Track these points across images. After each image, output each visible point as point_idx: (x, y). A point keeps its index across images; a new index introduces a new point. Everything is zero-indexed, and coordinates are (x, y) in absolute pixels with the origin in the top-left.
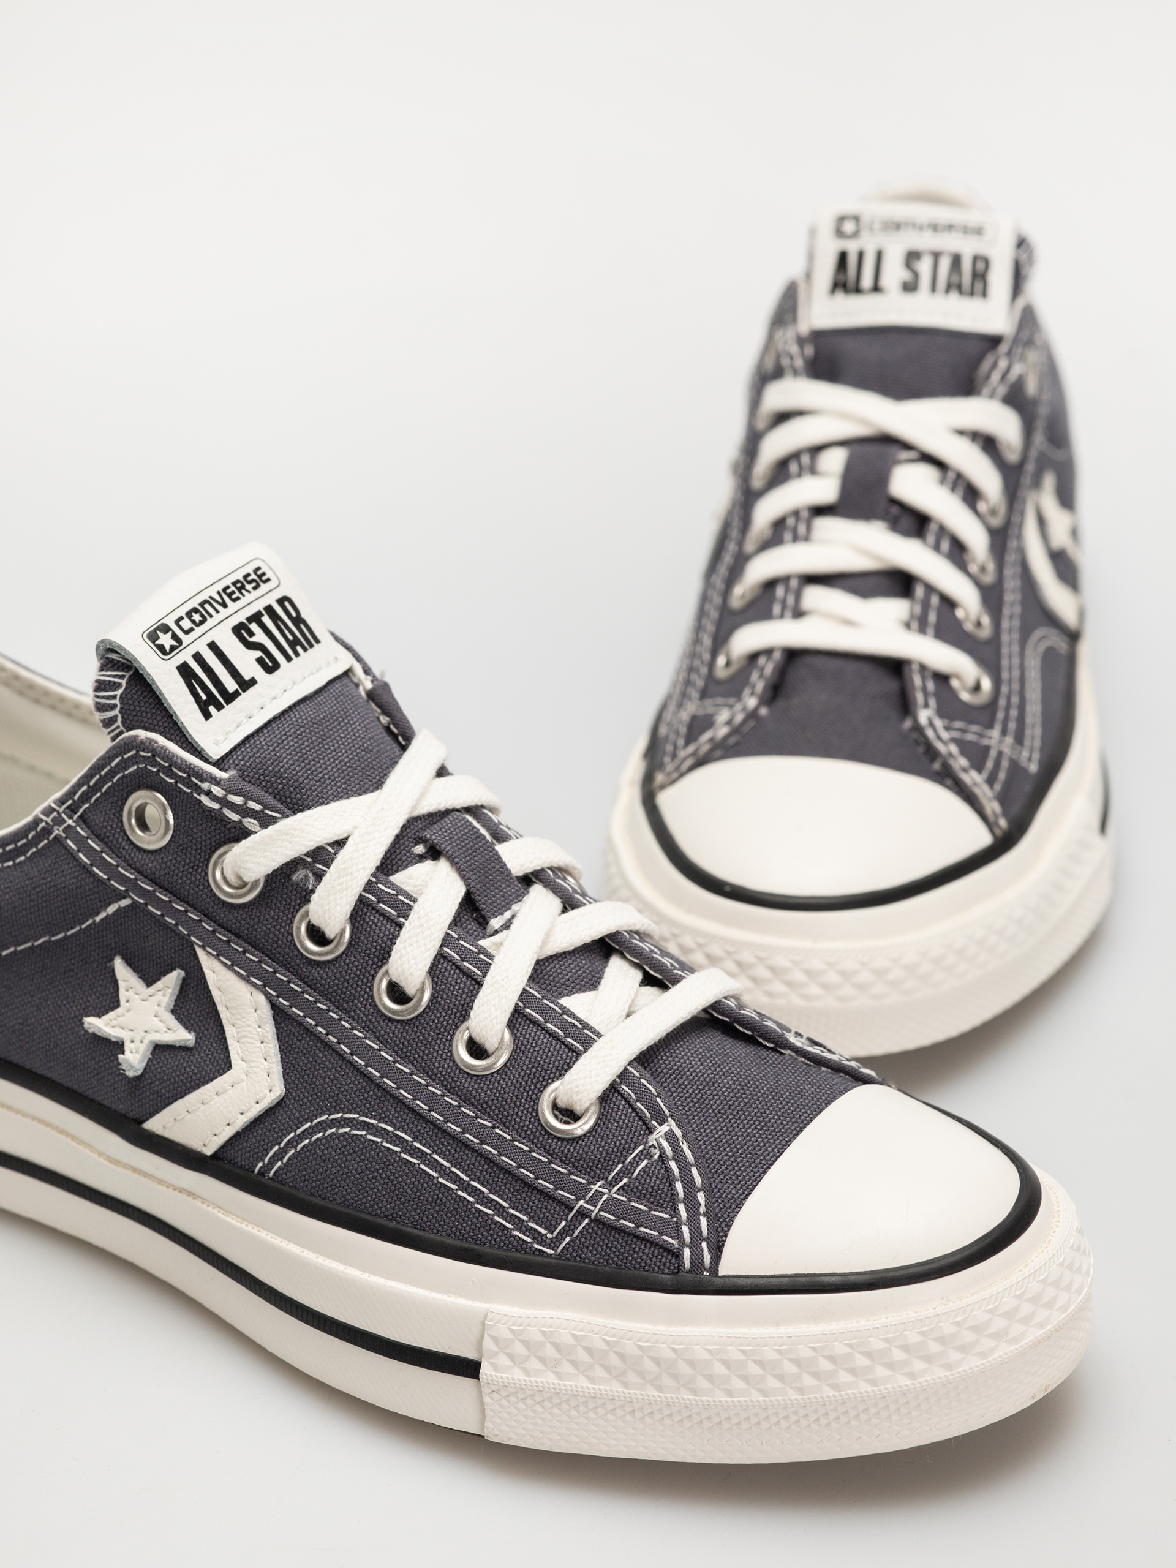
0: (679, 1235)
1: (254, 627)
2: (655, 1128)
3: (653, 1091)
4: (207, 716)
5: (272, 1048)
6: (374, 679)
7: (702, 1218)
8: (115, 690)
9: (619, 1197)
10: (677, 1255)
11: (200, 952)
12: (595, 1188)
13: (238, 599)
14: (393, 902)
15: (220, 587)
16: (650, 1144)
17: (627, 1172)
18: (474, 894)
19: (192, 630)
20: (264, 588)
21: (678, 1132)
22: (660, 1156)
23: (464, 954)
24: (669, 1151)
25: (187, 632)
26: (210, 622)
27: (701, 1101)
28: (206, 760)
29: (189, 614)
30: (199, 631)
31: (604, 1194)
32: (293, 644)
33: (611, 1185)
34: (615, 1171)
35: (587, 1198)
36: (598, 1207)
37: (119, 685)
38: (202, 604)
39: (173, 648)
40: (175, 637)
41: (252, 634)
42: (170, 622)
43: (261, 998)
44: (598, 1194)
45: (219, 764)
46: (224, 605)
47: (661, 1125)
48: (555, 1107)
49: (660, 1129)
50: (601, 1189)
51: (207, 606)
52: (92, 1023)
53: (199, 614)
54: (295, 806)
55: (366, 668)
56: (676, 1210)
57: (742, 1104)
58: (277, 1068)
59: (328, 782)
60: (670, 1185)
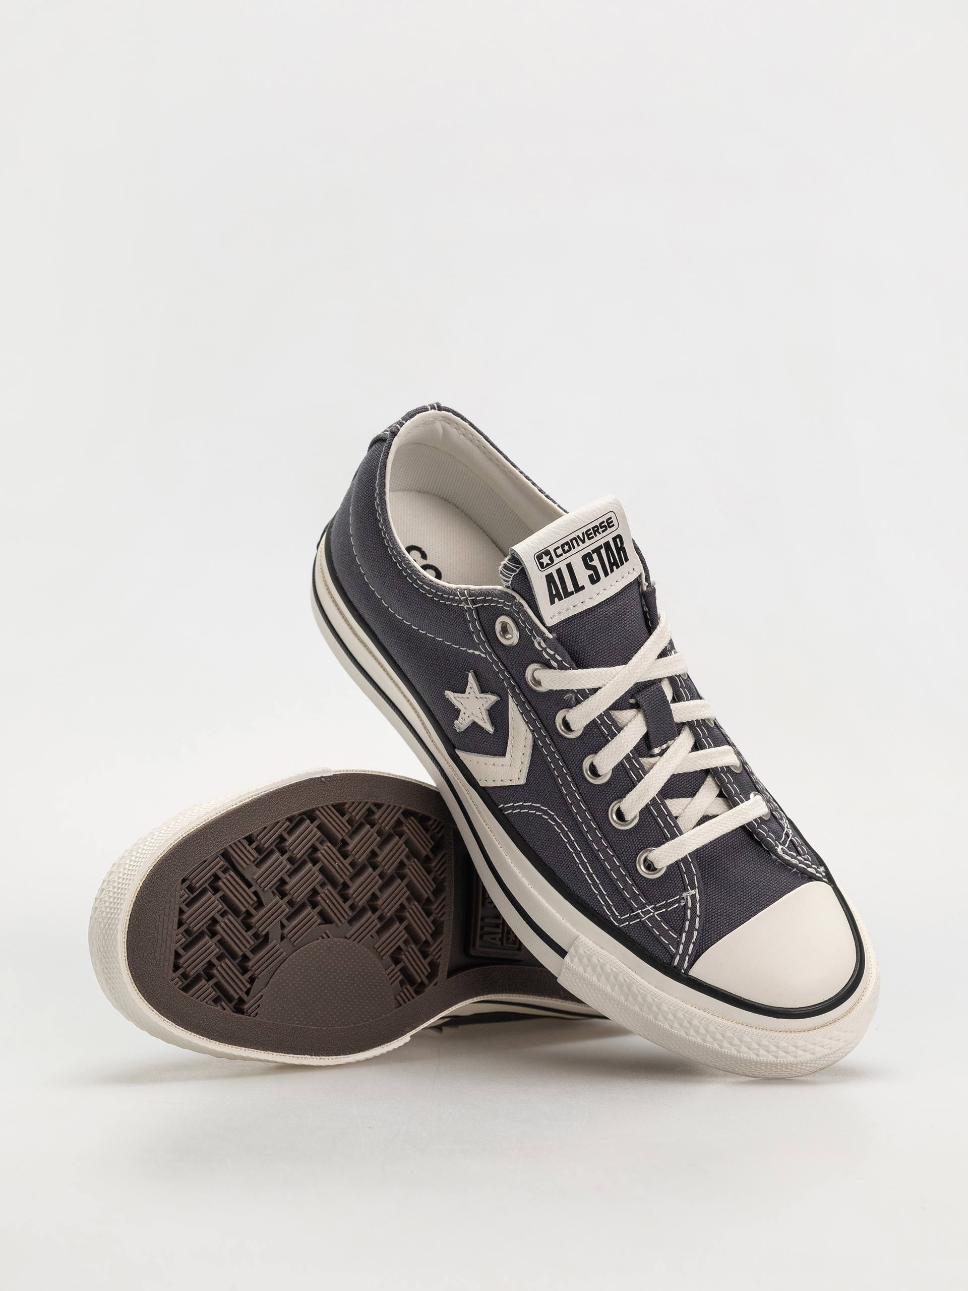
0: (677, 948)
1: (595, 556)
2: (688, 890)
3: (695, 872)
4: (552, 602)
5: (527, 760)
6: (649, 585)
7: (691, 944)
8: (512, 572)
9: (657, 918)
10: (673, 957)
11: (510, 698)
12: (649, 908)
13: (593, 537)
14: (608, 728)
15: (584, 530)
16: (683, 896)
17: (667, 906)
18: (650, 734)
19: (561, 555)
20: (609, 530)
21: (698, 898)
22: (685, 905)
23: (632, 766)
24: (690, 905)
25: (558, 556)
26: (573, 551)
27: (717, 879)
28: (544, 624)
29: (563, 546)
30: (565, 556)
31: (651, 912)
32: (611, 565)
33: (656, 909)
34: (661, 904)
35: (643, 910)
36: (646, 917)
37: (515, 571)
38: (571, 541)
39: (548, 565)
40: (551, 559)
41: (592, 560)
42: (551, 550)
43: (530, 736)
44: (648, 912)
45: (550, 629)
46: (583, 542)
47: (691, 890)
48: (646, 859)
49: (691, 892)
50: (651, 910)
51: (574, 541)
52: (449, 694)
53: (568, 546)
54: (580, 663)
55: (647, 577)
56: (681, 935)
57: (736, 887)
58: (525, 771)
59: (600, 654)
60: (683, 922)
